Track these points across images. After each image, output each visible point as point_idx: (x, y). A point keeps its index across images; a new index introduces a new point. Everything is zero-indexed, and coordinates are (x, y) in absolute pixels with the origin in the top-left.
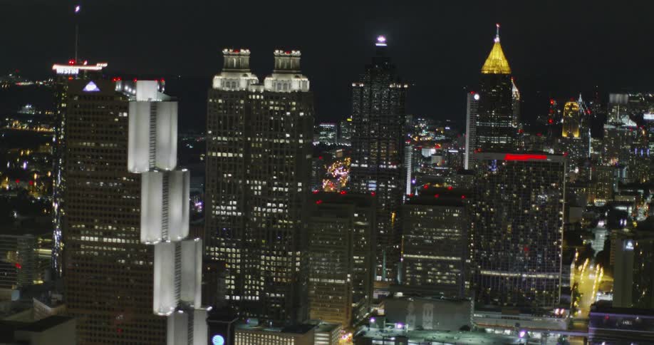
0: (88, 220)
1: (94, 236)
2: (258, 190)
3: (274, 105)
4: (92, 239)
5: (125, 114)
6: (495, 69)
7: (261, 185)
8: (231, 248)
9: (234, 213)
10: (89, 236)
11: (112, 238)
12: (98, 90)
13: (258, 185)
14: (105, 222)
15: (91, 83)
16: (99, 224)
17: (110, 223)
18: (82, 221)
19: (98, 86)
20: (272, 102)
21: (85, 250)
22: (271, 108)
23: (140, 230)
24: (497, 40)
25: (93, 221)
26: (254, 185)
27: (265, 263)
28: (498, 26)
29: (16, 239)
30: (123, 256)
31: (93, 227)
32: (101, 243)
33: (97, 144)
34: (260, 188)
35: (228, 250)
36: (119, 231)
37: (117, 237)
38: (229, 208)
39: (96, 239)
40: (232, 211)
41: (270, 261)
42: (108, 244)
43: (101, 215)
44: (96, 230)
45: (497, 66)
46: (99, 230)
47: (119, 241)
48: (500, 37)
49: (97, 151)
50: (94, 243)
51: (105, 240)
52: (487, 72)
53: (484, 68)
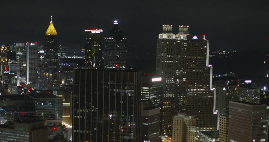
0: (193, 84)
1: (195, 89)
2: (178, 74)
3: (185, 44)
4: (194, 90)
5: (206, 47)
6: (52, 33)
7: (179, 72)
8: (171, 94)
9: (172, 82)
10: (194, 89)
11: (201, 89)
12: (197, 38)
13: (178, 72)
15: (195, 36)
17: (200, 84)
18: (191, 84)
19: (198, 37)
20: (184, 43)
22: (184, 45)
24: (51, 22)
26: (177, 72)
27: (182, 98)
28: (52, 16)
31: (195, 86)
32: (197, 91)
33: (197, 57)
34: (179, 73)
35: (170, 95)
37: (202, 89)
38: (171, 80)
39: (196, 90)
40: (172, 81)
41: (184, 97)
42: (200, 91)
43: (197, 81)
44: (196, 87)
45: (52, 32)
46: (197, 87)
47: (203, 90)
48: (53, 21)
49: (197, 59)
50: (195, 91)
51: (199, 90)
52: (50, 34)
53: (47, 33)
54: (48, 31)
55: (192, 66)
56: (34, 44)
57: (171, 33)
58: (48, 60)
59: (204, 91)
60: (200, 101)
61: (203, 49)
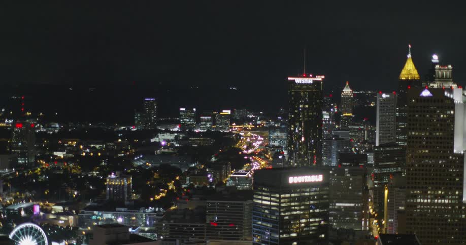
0: (422, 188)
1: (427, 199)
4: (425, 201)
5: (452, 112)
6: (410, 76)
10: (424, 199)
11: (441, 200)
12: (431, 95)
14: (436, 188)
15: (426, 91)
16: (431, 190)
17: (440, 189)
18: (418, 188)
21: (420, 208)
23: (462, 193)
24: (409, 56)
25: (426, 188)
28: (410, 46)
29: (242, 204)
30: (449, 212)
31: (426, 192)
32: (432, 204)
33: (431, 134)
36: (447, 194)
37: (445, 199)
39: (429, 201)
42: (438, 204)
43: (433, 183)
44: (429, 194)
45: (411, 74)
46: (431, 194)
47: (447, 201)
48: (411, 54)
49: (430, 138)
50: (427, 204)
51: (436, 201)
52: (404, 78)
53: (401, 75)
54: (404, 72)
55: (420, 151)
56: (388, 96)
57: (450, 81)
58: (403, 125)
59: (448, 205)
60: (439, 224)
61: (445, 116)
